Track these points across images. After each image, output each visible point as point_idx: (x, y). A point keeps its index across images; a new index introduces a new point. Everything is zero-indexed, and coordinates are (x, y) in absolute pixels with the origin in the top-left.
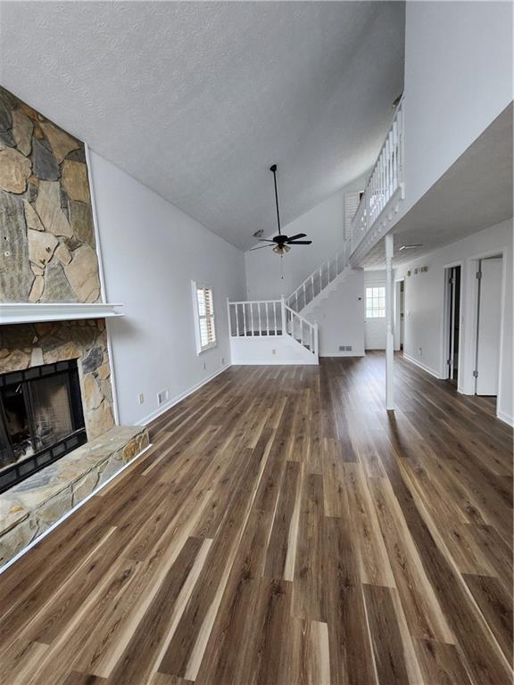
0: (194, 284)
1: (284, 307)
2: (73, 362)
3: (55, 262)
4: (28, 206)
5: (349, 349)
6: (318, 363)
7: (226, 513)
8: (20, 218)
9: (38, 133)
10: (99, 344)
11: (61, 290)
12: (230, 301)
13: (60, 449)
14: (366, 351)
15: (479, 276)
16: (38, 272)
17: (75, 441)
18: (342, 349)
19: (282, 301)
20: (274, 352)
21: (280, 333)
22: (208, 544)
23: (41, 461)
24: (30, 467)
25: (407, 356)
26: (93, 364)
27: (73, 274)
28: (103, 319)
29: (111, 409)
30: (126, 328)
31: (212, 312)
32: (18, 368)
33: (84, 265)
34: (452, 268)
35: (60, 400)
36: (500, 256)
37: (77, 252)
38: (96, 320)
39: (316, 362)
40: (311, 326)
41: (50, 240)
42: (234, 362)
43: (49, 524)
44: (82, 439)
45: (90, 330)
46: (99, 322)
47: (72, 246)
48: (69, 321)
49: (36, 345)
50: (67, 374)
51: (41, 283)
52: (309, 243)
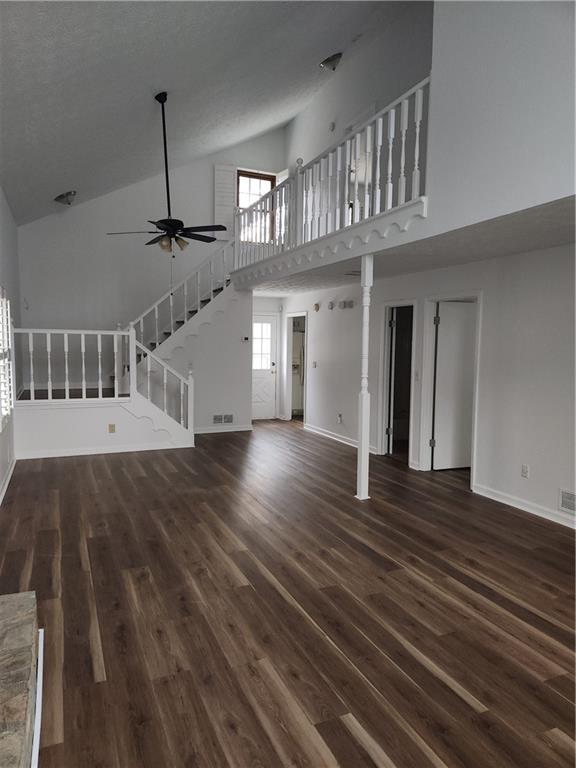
1: (133, 343)
5: (229, 419)
6: (193, 446)
7: (323, 676)
14: (254, 422)
15: (437, 321)
18: (217, 419)
19: (132, 333)
20: (112, 428)
22: (351, 721)
25: (310, 425)
34: (393, 309)
36: (471, 301)
39: (191, 444)
40: (183, 380)
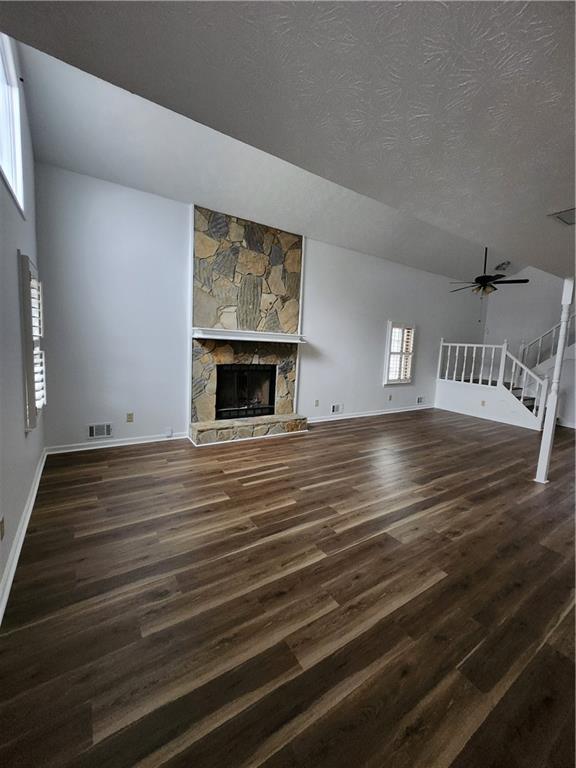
0: (390, 323)
1: (504, 353)
2: (274, 367)
3: (274, 309)
4: (264, 282)
8: (259, 289)
9: (276, 241)
10: (291, 359)
11: (274, 326)
12: (445, 341)
13: (259, 411)
16: (263, 315)
17: (267, 411)
19: (504, 347)
21: (494, 384)
23: (249, 412)
24: (244, 413)
26: (285, 370)
27: (282, 317)
28: (296, 344)
29: (292, 401)
30: (313, 353)
31: (411, 350)
32: (246, 363)
33: (290, 311)
35: (266, 386)
37: (287, 303)
38: (292, 344)
40: (539, 381)
41: (272, 298)
42: (436, 405)
43: (240, 437)
44: (271, 412)
45: (288, 350)
46: (294, 346)
47: (284, 300)
48: (275, 343)
49: (256, 353)
50: (270, 372)
51: (264, 321)
52: (526, 281)
